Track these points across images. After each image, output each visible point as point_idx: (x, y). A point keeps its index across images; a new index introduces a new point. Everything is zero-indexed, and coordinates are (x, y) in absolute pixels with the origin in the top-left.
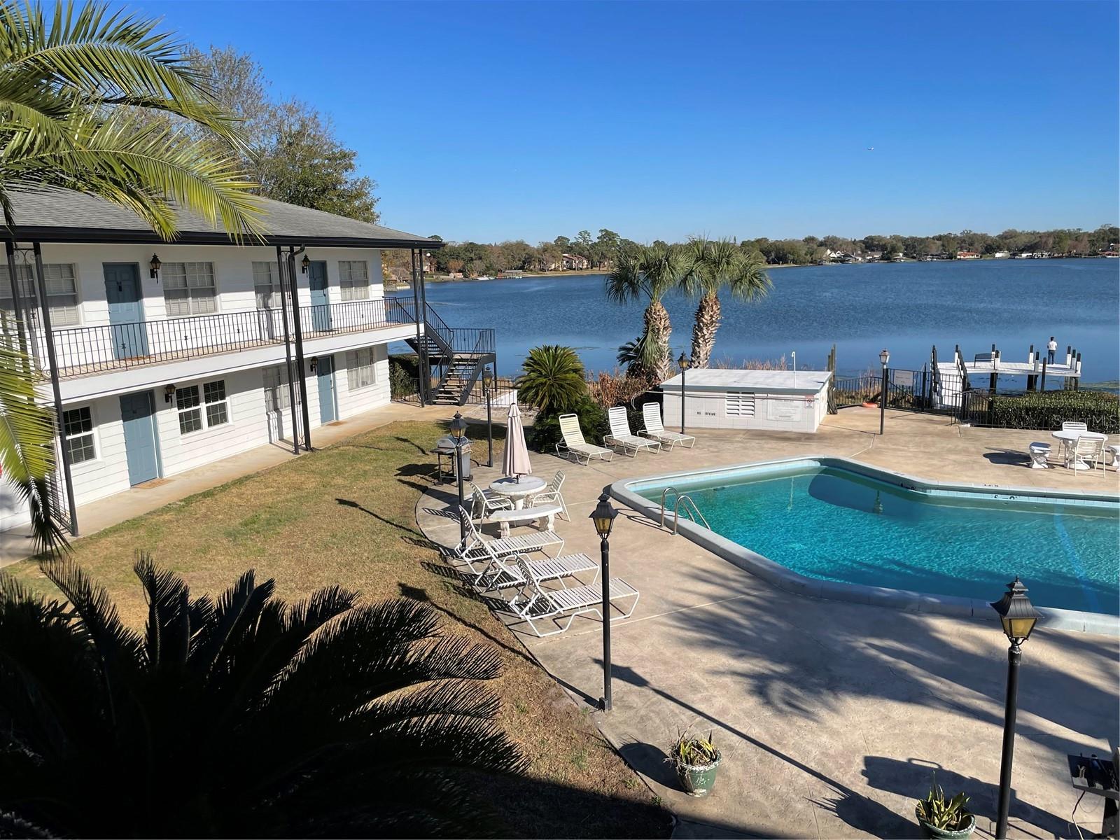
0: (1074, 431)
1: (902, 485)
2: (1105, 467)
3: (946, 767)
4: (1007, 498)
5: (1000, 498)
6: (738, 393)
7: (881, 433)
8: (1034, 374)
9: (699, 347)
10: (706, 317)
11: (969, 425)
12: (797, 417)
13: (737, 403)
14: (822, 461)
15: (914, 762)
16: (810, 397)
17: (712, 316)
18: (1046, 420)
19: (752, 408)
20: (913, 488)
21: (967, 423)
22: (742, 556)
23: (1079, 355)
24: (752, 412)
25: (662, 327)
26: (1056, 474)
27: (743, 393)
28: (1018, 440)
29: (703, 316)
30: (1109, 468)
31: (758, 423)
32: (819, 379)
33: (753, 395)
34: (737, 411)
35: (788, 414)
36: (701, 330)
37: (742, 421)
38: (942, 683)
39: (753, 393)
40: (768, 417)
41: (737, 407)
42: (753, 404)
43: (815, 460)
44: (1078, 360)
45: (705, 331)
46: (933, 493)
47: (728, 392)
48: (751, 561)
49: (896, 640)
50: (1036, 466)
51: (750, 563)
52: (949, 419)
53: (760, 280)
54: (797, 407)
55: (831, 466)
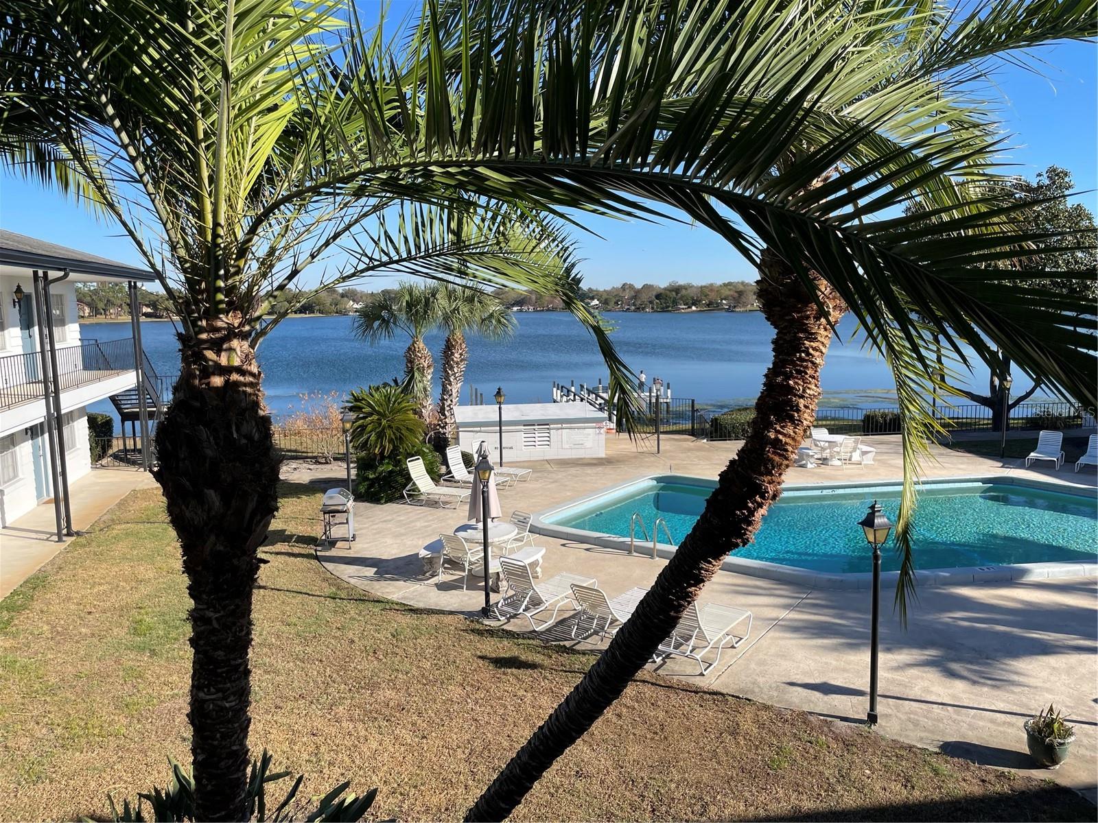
0: (823, 434)
6: (534, 425)
7: (658, 452)
9: (450, 385)
10: (456, 355)
12: (588, 444)
13: (533, 435)
14: (659, 480)
16: (599, 425)
17: (461, 354)
19: (548, 439)
21: (704, 439)
24: (548, 443)
25: (426, 365)
27: (538, 425)
29: (453, 354)
31: (552, 453)
33: (548, 427)
34: (533, 443)
35: (580, 442)
36: (452, 368)
37: (539, 452)
39: (548, 424)
40: (563, 447)
41: (533, 439)
42: (548, 435)
43: (652, 479)
45: (456, 370)
47: (525, 426)
53: (507, 320)
54: (589, 434)
55: (668, 483)
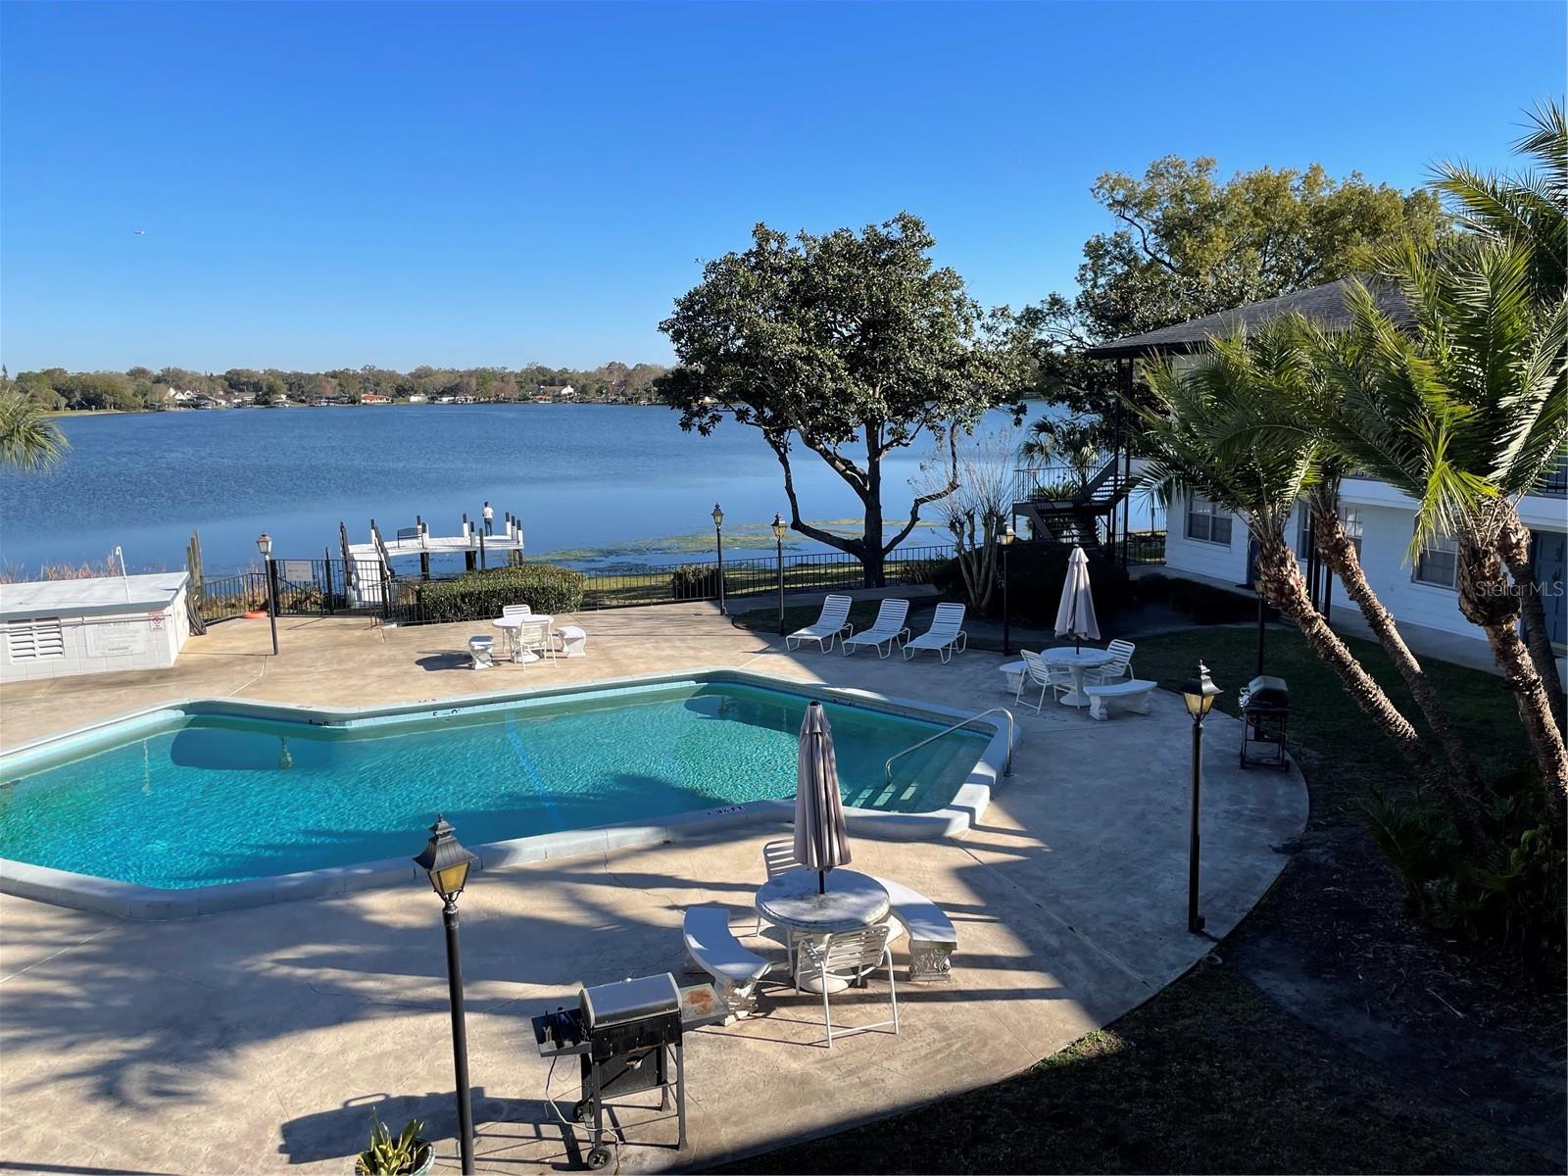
0: (516, 615)
1: (311, 722)
2: (554, 654)
3: (395, 1094)
4: (448, 713)
5: (440, 714)
6: (29, 621)
7: (275, 654)
8: (472, 550)
11: (394, 626)
12: (139, 647)
13: (29, 638)
14: (188, 709)
15: (353, 1104)
16: (157, 614)
18: (486, 607)
19: (59, 642)
20: (326, 723)
21: (391, 622)
22: (57, 885)
23: (519, 522)
24: (59, 649)
26: (503, 673)
27: (37, 620)
28: (454, 636)
30: (559, 654)
31: (72, 666)
32: (170, 586)
33: (57, 622)
34: (31, 652)
35: (122, 645)
37: (43, 666)
38: (382, 980)
39: (56, 618)
40: (90, 654)
41: (30, 645)
42: (58, 636)
43: (174, 708)
44: (519, 529)
46: (354, 725)
47: (10, 622)
48: (75, 889)
49: (315, 942)
50: (479, 665)
51: (73, 893)
52: (367, 620)
53: (46, 436)
54: (138, 631)
55: (203, 713)
